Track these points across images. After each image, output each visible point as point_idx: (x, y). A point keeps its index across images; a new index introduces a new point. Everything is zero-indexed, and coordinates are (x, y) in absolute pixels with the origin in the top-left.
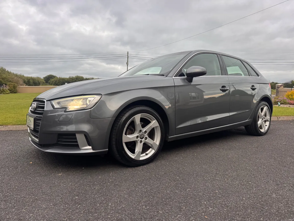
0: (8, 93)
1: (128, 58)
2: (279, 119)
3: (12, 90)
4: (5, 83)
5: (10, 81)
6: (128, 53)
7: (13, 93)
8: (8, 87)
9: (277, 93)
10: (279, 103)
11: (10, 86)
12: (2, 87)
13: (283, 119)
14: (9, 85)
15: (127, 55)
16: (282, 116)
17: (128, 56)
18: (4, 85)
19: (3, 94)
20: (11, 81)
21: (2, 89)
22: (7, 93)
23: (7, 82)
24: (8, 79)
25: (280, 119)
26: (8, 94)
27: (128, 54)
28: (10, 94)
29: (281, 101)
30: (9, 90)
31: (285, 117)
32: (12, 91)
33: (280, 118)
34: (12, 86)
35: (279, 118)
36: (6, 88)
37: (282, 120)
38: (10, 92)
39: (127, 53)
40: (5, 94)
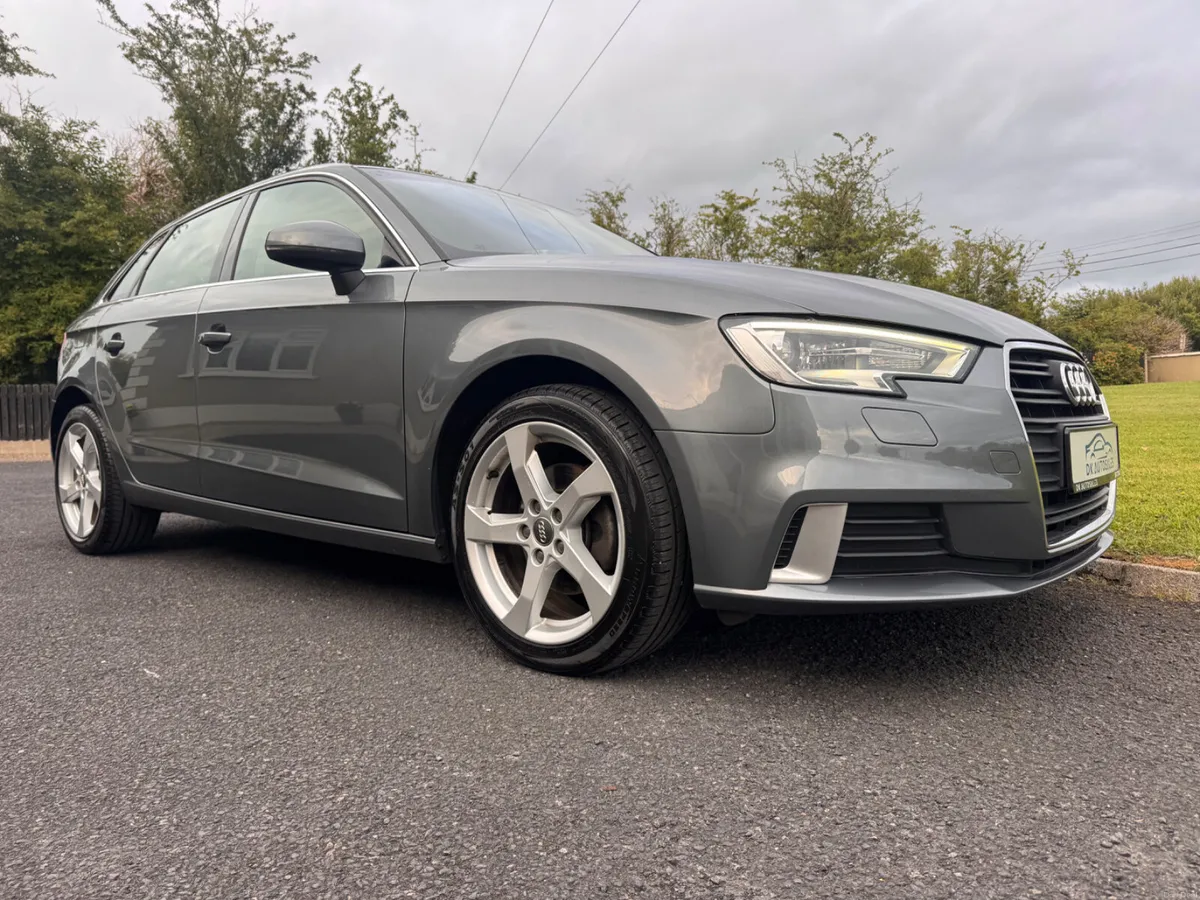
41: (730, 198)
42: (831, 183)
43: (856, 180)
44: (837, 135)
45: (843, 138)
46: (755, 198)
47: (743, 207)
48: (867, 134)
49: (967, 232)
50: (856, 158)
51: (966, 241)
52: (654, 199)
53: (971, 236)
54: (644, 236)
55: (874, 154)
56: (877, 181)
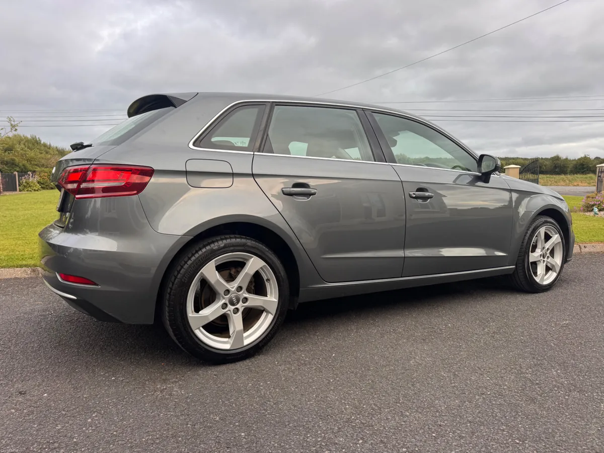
0: (37, 189)
2: (582, 251)
3: (46, 182)
4: (31, 169)
5: (43, 165)
7: (47, 189)
8: (37, 178)
9: (599, 183)
10: (596, 210)
11: (42, 175)
12: (25, 178)
13: (592, 250)
14: (40, 172)
16: (591, 242)
18: (29, 173)
19: (28, 191)
20: (45, 164)
21: (26, 182)
22: (35, 190)
23: (35, 166)
24: (39, 161)
25: (587, 250)
26: (37, 192)
28: (40, 190)
29: (601, 204)
30: (38, 182)
31: (597, 244)
32: (46, 184)
33: (585, 247)
34: (46, 174)
35: (583, 247)
36: (33, 180)
37: (589, 251)
38: (42, 187)
40: (30, 191)
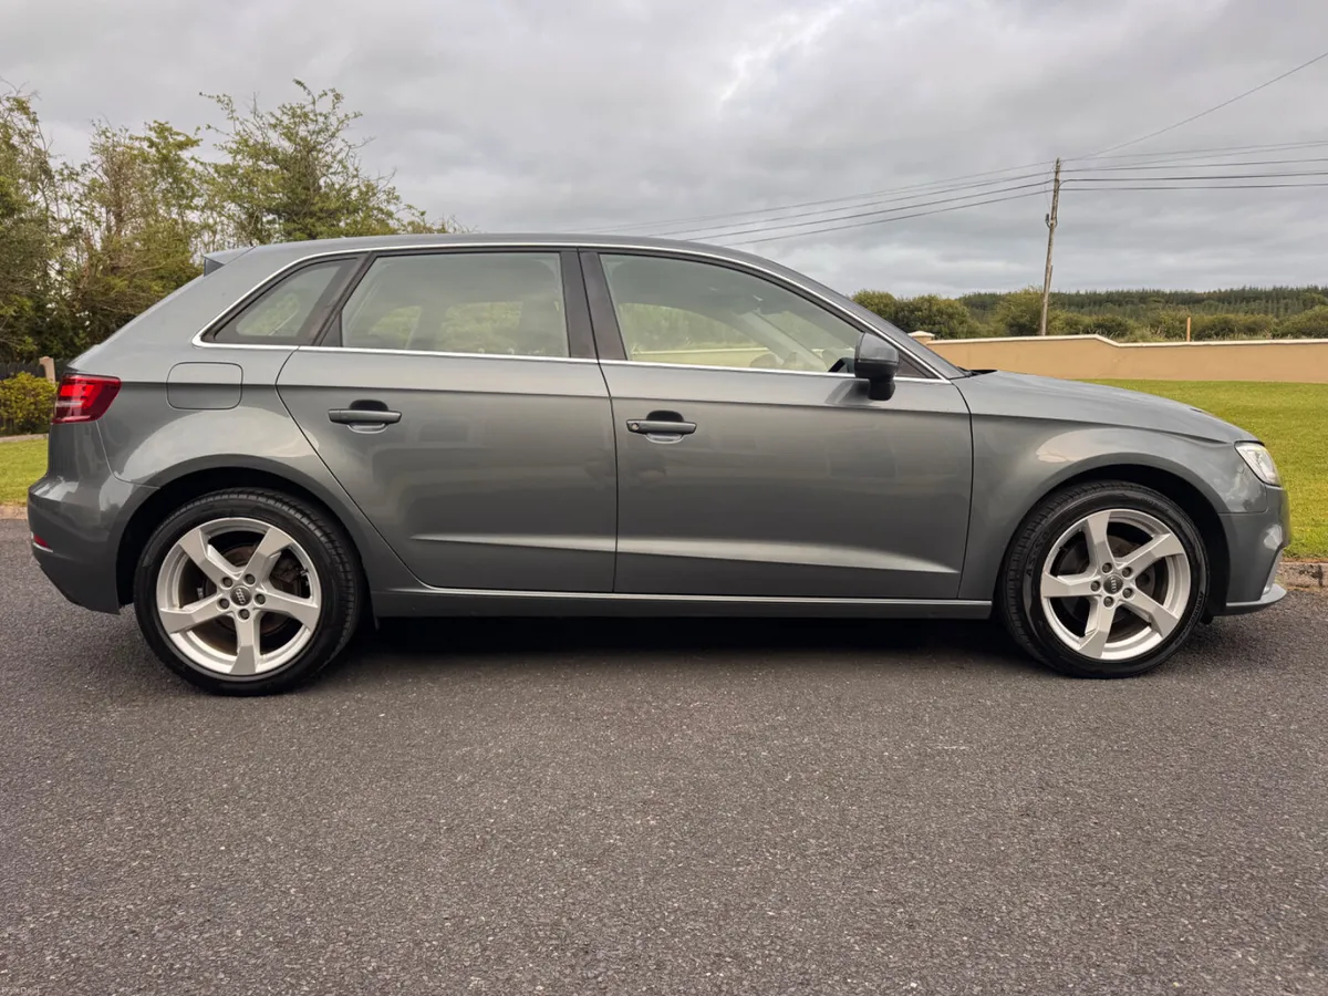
1: (1056, 191)
6: (1058, 167)
15: (1053, 176)
17: (1057, 180)
27: (1057, 173)
39: (1052, 167)
41: (162, 130)
42: (290, 135)
43: (320, 139)
44: (299, 83)
45: (305, 88)
46: (196, 138)
47: (181, 146)
48: (333, 90)
49: (423, 214)
50: (321, 114)
51: (422, 224)
52: (96, 122)
53: (426, 217)
54: (79, 169)
55: (341, 115)
56: (350, 147)
